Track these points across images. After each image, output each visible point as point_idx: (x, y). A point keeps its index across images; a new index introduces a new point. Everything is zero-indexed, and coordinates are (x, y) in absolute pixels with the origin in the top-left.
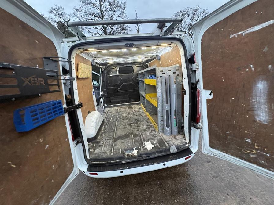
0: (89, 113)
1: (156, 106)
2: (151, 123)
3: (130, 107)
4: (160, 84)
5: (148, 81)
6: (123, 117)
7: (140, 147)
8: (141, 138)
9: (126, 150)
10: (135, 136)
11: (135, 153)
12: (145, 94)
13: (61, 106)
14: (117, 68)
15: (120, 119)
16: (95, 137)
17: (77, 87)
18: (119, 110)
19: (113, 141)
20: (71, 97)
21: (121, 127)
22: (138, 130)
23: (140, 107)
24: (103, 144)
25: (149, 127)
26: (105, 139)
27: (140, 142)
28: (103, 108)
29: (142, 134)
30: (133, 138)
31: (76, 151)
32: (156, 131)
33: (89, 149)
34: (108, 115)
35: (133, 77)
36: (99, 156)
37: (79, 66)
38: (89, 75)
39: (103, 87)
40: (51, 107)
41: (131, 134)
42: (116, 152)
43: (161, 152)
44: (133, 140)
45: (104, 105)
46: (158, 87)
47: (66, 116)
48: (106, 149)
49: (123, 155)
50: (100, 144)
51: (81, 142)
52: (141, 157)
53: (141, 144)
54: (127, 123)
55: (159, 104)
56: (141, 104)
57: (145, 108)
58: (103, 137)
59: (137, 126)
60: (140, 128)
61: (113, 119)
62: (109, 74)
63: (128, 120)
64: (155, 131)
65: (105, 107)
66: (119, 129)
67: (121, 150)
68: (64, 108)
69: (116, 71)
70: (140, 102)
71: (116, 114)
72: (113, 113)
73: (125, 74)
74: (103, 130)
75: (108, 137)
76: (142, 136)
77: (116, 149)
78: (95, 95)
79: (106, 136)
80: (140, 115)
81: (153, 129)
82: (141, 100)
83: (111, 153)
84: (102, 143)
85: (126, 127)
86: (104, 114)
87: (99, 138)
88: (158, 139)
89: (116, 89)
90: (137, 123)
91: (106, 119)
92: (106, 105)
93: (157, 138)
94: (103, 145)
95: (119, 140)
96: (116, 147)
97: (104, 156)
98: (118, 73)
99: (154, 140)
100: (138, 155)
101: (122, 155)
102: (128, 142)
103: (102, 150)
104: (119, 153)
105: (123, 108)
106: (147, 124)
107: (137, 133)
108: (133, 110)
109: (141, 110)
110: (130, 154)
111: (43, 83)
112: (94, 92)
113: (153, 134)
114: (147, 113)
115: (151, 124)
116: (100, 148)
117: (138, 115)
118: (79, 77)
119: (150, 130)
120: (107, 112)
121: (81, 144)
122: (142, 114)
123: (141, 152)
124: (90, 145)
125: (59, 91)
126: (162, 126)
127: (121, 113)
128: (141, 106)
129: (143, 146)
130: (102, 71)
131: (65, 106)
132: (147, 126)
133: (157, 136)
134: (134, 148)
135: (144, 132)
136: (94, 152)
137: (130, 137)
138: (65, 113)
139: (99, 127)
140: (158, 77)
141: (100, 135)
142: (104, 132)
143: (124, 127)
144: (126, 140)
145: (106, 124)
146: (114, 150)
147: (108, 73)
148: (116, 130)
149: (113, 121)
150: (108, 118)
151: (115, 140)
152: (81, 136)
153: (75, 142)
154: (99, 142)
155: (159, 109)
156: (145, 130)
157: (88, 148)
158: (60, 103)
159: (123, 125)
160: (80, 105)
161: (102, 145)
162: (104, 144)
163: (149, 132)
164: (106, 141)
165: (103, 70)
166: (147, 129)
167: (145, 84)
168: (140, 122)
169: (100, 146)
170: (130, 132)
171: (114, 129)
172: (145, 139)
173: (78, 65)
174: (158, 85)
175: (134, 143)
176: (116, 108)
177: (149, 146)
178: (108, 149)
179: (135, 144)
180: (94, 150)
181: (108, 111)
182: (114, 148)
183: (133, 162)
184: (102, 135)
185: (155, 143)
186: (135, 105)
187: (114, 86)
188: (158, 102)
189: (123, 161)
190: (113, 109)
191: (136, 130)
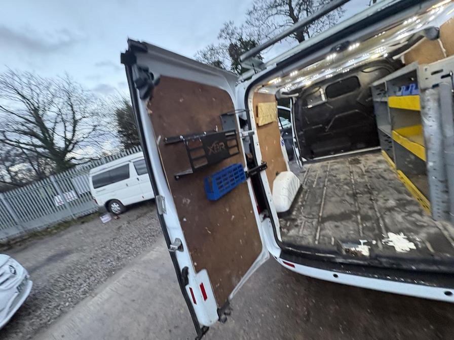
0: (277, 174)
1: (424, 159)
2: (410, 195)
3: (354, 160)
4: (431, 105)
5: (399, 101)
6: (338, 180)
7: (376, 241)
8: (379, 223)
9: (344, 241)
10: (365, 218)
11: (364, 250)
12: (392, 129)
13: (242, 170)
14: (321, 90)
15: (332, 184)
16: (289, 212)
17: (258, 141)
18: (331, 166)
19: (318, 221)
20: (252, 156)
21: (333, 199)
22: (372, 208)
23: (380, 158)
24: (301, 223)
25: (402, 204)
26: (305, 217)
27: (377, 232)
28: (299, 164)
29: (382, 216)
30: (360, 221)
31: (264, 228)
32: (424, 213)
33: (280, 228)
34: (309, 177)
35: (358, 99)
36: (295, 241)
37: (259, 108)
38: (273, 116)
39: (298, 129)
40: (233, 173)
41: (356, 213)
42: (324, 240)
43: (435, 263)
44: (361, 226)
45: (301, 160)
46: (427, 114)
47: (249, 181)
48: (306, 232)
49: (338, 250)
50: (296, 223)
51: (269, 217)
52: (376, 262)
53: (380, 237)
54: (346, 192)
55: (430, 153)
56: (383, 151)
57: (393, 160)
58: (301, 213)
59: (371, 200)
60: (379, 203)
61: (318, 184)
62: (307, 105)
63: (349, 187)
64: (420, 213)
65: (303, 163)
66: (330, 201)
67: (333, 239)
68: (246, 172)
69: (320, 96)
70: (379, 148)
71: (324, 174)
72: (319, 172)
73: (339, 97)
74: (301, 202)
75: (309, 214)
76: (383, 220)
77: (324, 236)
78: (284, 146)
79: (306, 213)
80: (380, 176)
81: (416, 209)
82: (381, 143)
83: (316, 240)
84: (299, 221)
85: (344, 200)
86: (302, 174)
87: (294, 213)
88: (429, 234)
89: (323, 129)
90: (371, 193)
91: (306, 184)
92: (304, 160)
93: (425, 230)
94: (301, 226)
95: (330, 222)
96: (323, 232)
97: (304, 243)
98: (324, 99)
99: (417, 233)
100: (370, 256)
101: (335, 249)
102: (348, 228)
103: (300, 233)
104: (330, 243)
105: (338, 163)
106: (397, 196)
107: (370, 213)
108: (361, 166)
109: (383, 166)
110: (353, 249)
111: (223, 147)
112: (283, 142)
113: (413, 219)
114: (400, 172)
115: (409, 198)
116: (297, 229)
117: (373, 176)
118: (260, 125)
119: (405, 209)
120: (308, 171)
121: (268, 220)
122: (386, 175)
123: (376, 252)
124: (282, 222)
125: (239, 153)
126: (445, 204)
127: (333, 173)
128: (384, 156)
129: (383, 241)
130: (294, 102)
131: (246, 169)
132: (398, 200)
133: (425, 224)
134: (362, 241)
135: (388, 213)
136: (288, 233)
137: (353, 219)
138: (247, 178)
139: (293, 197)
140: (424, 90)
141: (296, 209)
142: (303, 205)
143: (339, 199)
144: (344, 223)
145: (306, 192)
146: (320, 236)
147: (305, 104)
148: (323, 203)
149: (318, 187)
150: (309, 182)
151: (323, 220)
152: (268, 207)
153: (262, 216)
154: (294, 220)
155: (430, 164)
156: (390, 209)
157: (279, 226)
158: (241, 166)
159: (338, 196)
160: (264, 166)
161: (299, 224)
162: (303, 224)
163: (403, 214)
164: (306, 219)
165: (296, 101)
166: (395, 207)
167: (390, 108)
168: (379, 191)
169: (297, 226)
170: (353, 209)
171: (319, 200)
172: (390, 228)
173: (257, 107)
174: (426, 110)
175: (361, 232)
176: (325, 163)
177: (400, 244)
178: (309, 233)
179: (363, 233)
180: (289, 230)
181: (309, 169)
182: (321, 233)
183: (358, 265)
184: (299, 210)
185: (418, 239)
186: (367, 155)
187: (317, 124)
188: (427, 149)
189: (337, 258)
190: (317, 165)
191: (368, 206)
